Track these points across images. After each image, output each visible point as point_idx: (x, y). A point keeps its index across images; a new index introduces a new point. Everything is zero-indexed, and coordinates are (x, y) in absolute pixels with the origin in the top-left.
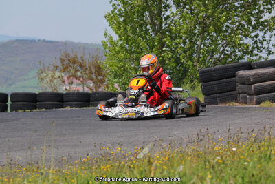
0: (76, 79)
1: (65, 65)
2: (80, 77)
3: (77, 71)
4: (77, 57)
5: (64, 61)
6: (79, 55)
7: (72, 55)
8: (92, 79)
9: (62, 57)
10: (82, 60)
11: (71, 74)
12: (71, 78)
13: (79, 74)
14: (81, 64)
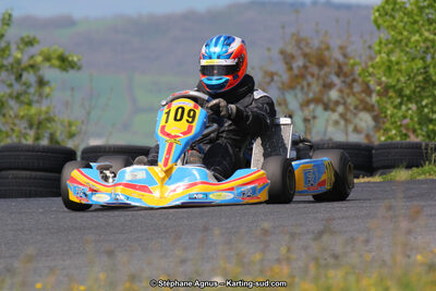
0: (326, 108)
1: (296, 71)
2: (337, 103)
3: (328, 86)
4: (328, 48)
5: (293, 57)
6: (335, 43)
7: (316, 43)
8: (368, 108)
9: (291, 49)
10: (345, 56)
11: (311, 95)
12: (312, 107)
13: (334, 94)
14: (340, 67)
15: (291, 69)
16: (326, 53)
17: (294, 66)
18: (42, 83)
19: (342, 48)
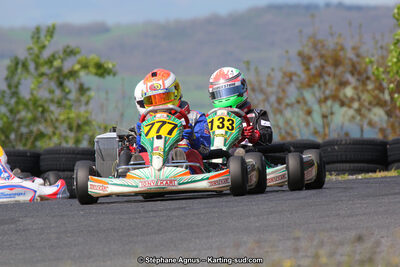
0: (343, 104)
1: (313, 71)
2: (352, 100)
3: (343, 84)
4: (342, 49)
5: (310, 58)
6: (349, 44)
7: (331, 43)
8: (381, 104)
9: (307, 51)
10: (358, 56)
11: (328, 92)
12: (329, 103)
13: (349, 92)
14: (354, 66)
15: (308, 69)
16: (341, 53)
17: (312, 66)
18: (82, 90)
19: (354, 48)
